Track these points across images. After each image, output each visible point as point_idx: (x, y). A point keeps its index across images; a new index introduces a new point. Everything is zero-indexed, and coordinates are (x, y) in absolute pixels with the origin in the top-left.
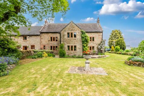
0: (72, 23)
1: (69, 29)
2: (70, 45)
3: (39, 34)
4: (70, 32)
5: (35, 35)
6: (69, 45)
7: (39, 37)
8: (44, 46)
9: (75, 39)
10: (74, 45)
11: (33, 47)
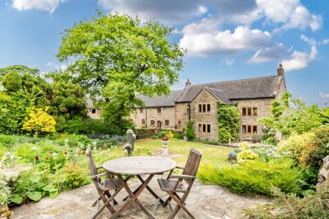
0: (204, 90)
1: (201, 99)
2: (202, 123)
3: (174, 104)
4: (202, 104)
5: (169, 107)
6: (200, 123)
7: (173, 109)
8: (180, 122)
9: (209, 115)
10: (207, 124)
11: (167, 122)
